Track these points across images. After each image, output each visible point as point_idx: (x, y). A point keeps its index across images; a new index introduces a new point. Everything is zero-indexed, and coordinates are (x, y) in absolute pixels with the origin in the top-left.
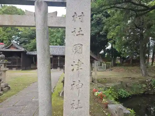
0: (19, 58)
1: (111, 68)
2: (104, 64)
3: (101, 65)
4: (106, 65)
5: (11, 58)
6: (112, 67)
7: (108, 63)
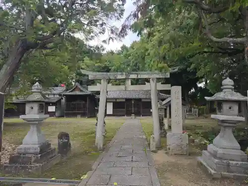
0: (84, 102)
1: (205, 115)
2: (195, 109)
3: (190, 111)
4: (197, 110)
5: (74, 103)
6: (207, 114)
7: (202, 107)
